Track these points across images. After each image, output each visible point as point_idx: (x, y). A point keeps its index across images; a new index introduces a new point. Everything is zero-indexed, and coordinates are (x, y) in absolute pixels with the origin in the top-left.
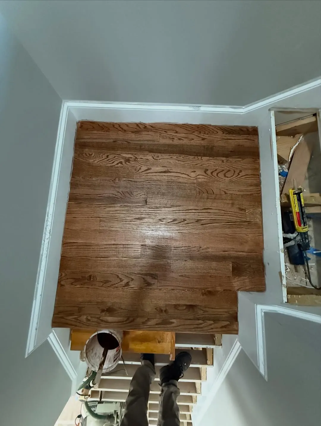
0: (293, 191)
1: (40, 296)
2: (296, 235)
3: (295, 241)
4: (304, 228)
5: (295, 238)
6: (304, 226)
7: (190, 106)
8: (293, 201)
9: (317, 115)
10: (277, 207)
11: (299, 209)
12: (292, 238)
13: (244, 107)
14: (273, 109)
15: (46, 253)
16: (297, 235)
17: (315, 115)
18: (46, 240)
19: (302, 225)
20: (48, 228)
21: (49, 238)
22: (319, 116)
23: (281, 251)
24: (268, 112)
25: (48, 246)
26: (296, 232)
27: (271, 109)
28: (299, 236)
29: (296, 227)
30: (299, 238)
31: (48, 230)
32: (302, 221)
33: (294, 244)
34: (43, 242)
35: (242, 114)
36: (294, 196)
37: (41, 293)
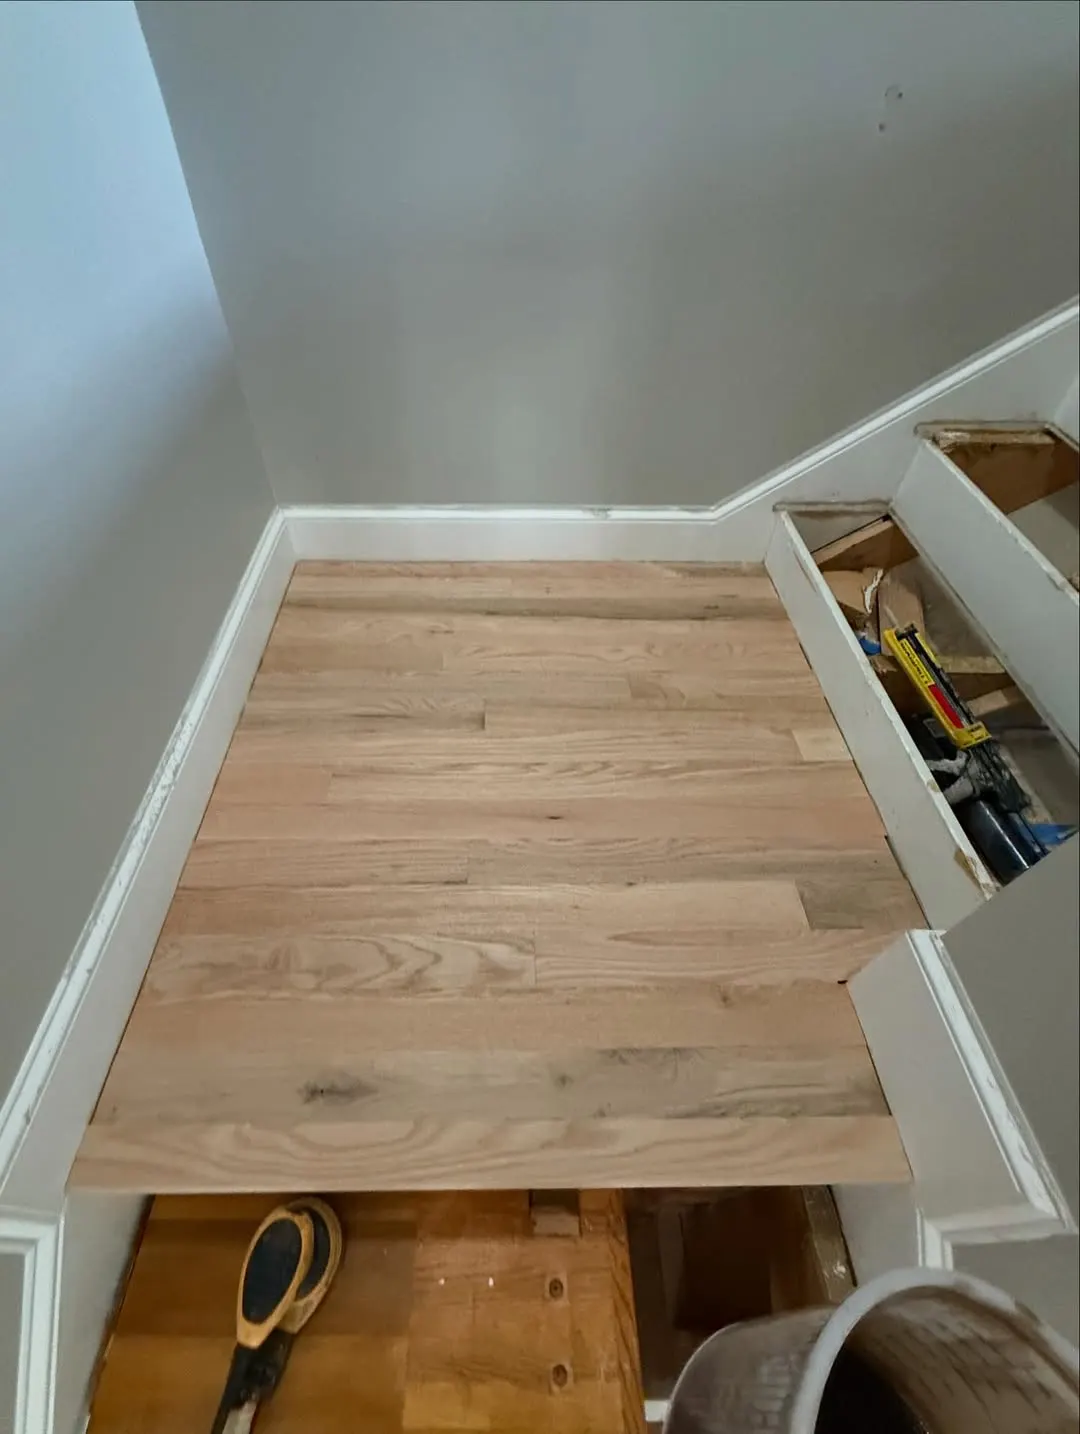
0: (893, 631)
1: (87, 975)
2: (964, 759)
3: (970, 778)
4: (972, 731)
5: (964, 770)
6: (971, 723)
7: (584, 510)
8: (906, 659)
9: (891, 514)
10: (870, 682)
11: (933, 678)
12: (956, 771)
13: (713, 508)
14: (783, 506)
15: (150, 828)
16: (968, 760)
17: (887, 518)
18: (159, 788)
19: (964, 721)
20: (175, 759)
21: (170, 786)
22: (895, 513)
23: (929, 788)
24: (772, 514)
25: (161, 809)
26: (959, 753)
27: (778, 506)
28: (974, 761)
29: (951, 732)
30: (975, 768)
31: (172, 763)
32: (958, 709)
33: (971, 789)
34: (150, 788)
35: (713, 523)
36: (902, 645)
37: (93, 961)
